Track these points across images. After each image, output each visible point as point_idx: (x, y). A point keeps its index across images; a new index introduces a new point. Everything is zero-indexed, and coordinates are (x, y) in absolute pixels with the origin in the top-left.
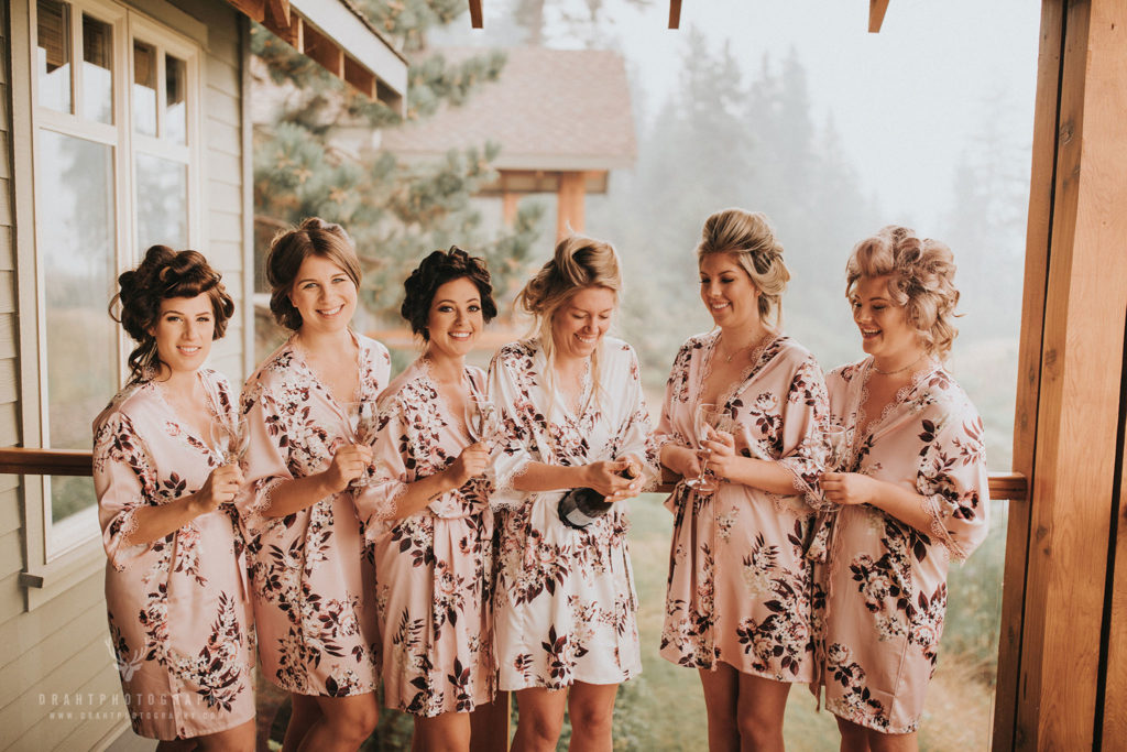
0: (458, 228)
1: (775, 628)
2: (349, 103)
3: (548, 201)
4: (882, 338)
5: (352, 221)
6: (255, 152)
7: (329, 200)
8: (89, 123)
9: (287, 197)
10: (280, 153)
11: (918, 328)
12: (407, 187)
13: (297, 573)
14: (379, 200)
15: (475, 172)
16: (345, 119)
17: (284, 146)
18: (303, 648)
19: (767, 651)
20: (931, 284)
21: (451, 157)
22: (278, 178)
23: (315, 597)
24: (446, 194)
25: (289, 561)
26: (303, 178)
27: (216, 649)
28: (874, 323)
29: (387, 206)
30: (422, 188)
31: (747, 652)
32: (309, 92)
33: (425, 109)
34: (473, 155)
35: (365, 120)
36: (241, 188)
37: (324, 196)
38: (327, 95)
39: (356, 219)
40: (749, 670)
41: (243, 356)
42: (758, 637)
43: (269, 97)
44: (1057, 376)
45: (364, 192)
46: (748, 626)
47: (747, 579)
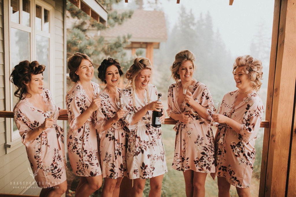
0: (120, 56)
1: (204, 159)
2: (92, 23)
3: (144, 50)
4: (241, 83)
5: (92, 54)
6: (67, 36)
7: (86, 49)
8: (24, 26)
9: (75, 48)
10: (74, 36)
11: (251, 81)
12: (107, 46)
13: (82, 145)
14: (99, 49)
15: (125, 42)
16: (91, 28)
17: (75, 34)
18: (83, 165)
19: (202, 166)
20: (255, 69)
21: (119, 38)
22: (73, 43)
23: (85, 151)
24: (117, 48)
25: (79, 141)
26: (79, 43)
27: (55, 163)
28: (239, 79)
29: (102, 51)
30: (111, 46)
31: (197, 166)
32: (81, 20)
33: (112, 25)
34: (124, 38)
35: (96, 28)
36: (64, 45)
37: (85, 48)
38: (86, 21)
39: (93, 54)
40: (198, 171)
41: (63, 89)
42: (200, 162)
43: (71, 21)
44: (277, 95)
45: (96, 47)
46: (197, 159)
47: (196, 147)
